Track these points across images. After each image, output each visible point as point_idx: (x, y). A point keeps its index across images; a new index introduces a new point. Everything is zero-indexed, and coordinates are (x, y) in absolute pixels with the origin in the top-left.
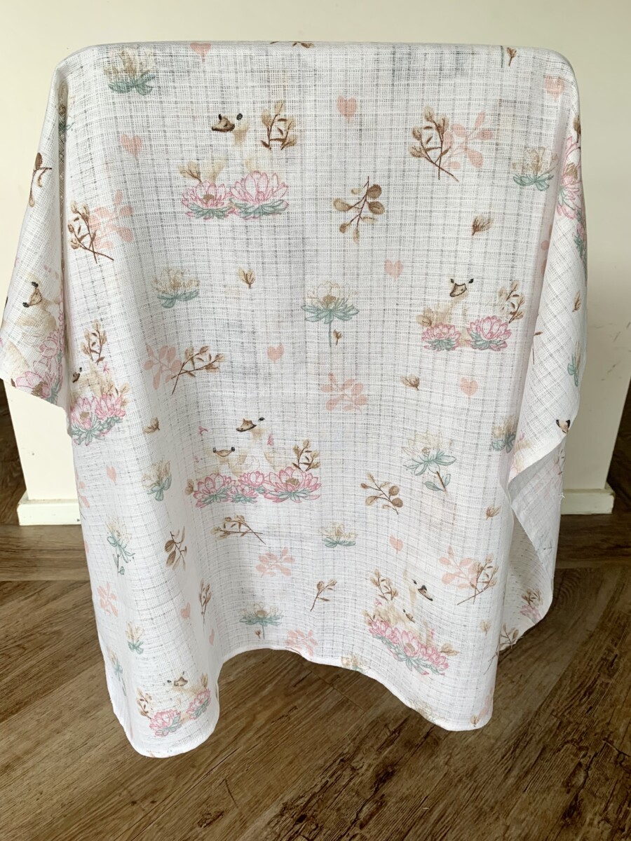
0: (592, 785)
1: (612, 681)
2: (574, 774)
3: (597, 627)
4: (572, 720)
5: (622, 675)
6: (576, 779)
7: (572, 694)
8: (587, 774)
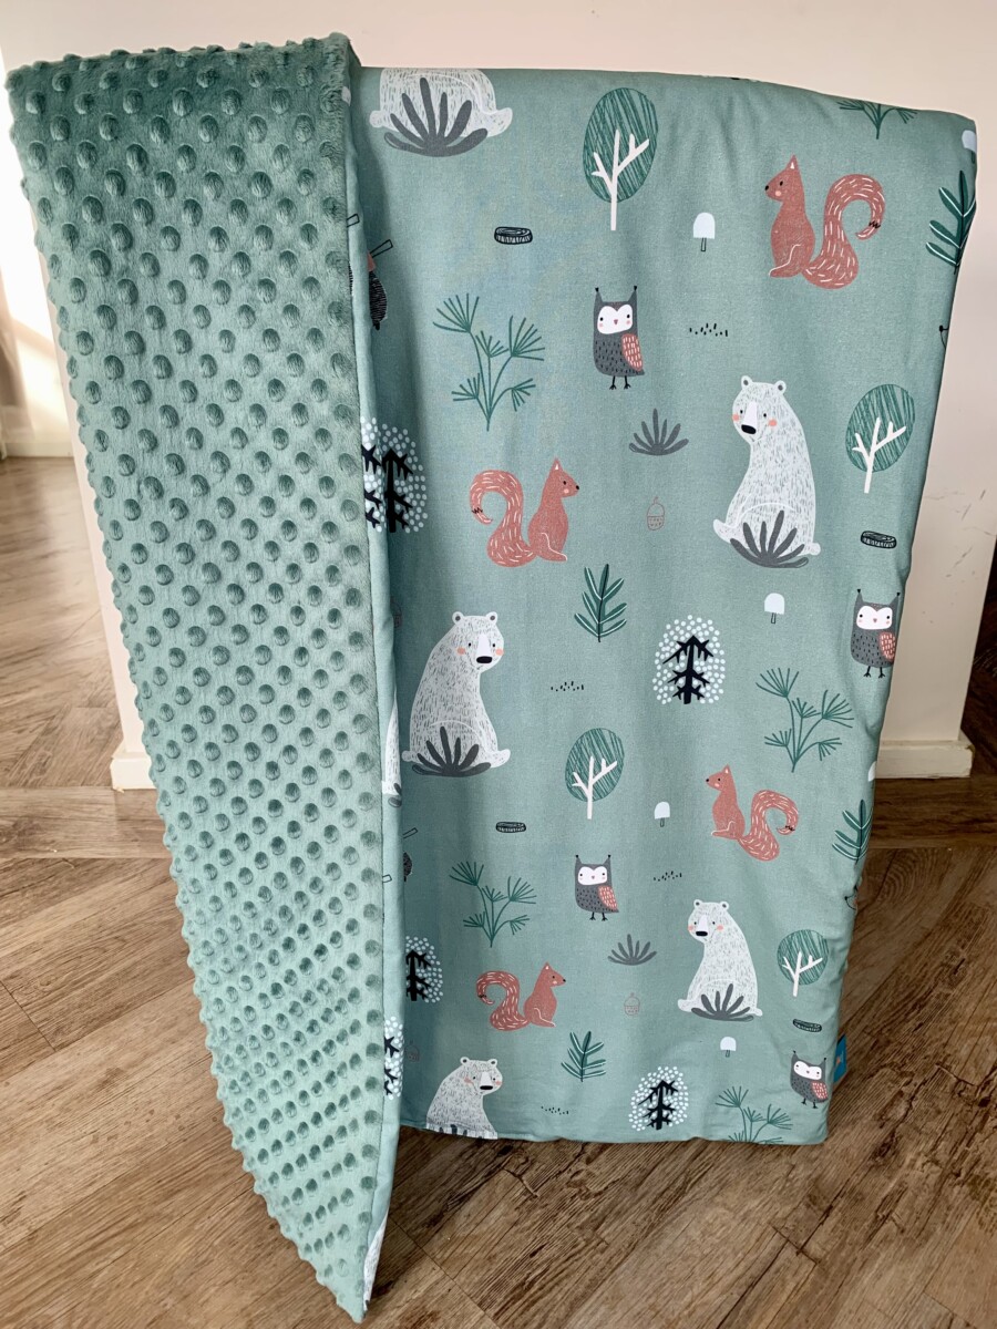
0: (916, 1119)
1: (955, 992)
2: (891, 1104)
3: (937, 924)
4: (892, 1038)
5: (969, 985)
6: (893, 1111)
7: (895, 1008)
8: (911, 1106)
